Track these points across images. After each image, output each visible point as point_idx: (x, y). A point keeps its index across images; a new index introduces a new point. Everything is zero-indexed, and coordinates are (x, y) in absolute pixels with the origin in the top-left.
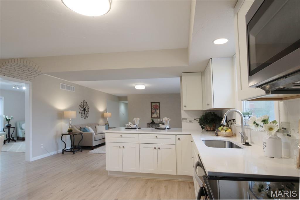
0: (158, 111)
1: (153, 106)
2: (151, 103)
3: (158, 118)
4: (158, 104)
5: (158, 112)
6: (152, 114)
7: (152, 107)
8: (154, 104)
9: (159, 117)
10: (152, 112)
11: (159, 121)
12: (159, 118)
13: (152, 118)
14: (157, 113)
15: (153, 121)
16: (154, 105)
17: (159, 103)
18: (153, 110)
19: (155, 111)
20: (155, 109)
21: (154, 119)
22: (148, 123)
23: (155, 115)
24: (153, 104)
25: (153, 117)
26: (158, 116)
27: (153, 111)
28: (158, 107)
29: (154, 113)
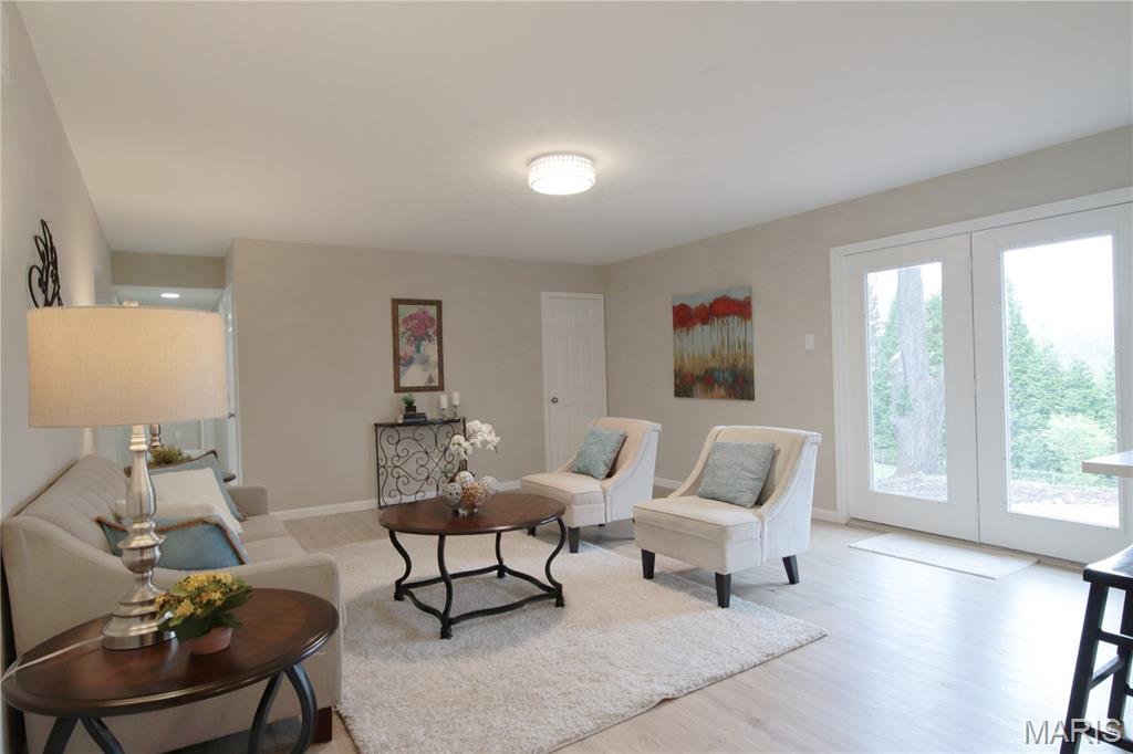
0: (430, 349)
1: (405, 321)
2: (396, 302)
3: (436, 389)
4: (432, 311)
5: (434, 358)
6: (401, 368)
7: (402, 329)
8: (413, 309)
9: (436, 383)
10: (402, 353)
11: (444, 405)
12: (441, 388)
13: (398, 389)
14: (425, 361)
15: (410, 406)
16: (412, 317)
17: (438, 304)
18: (402, 342)
19: (418, 350)
20: (418, 338)
21: (417, 397)
22: (377, 422)
23: (414, 376)
24: (405, 311)
25: (404, 383)
26: (431, 380)
27: (406, 349)
28: (435, 328)
29: (409, 362)
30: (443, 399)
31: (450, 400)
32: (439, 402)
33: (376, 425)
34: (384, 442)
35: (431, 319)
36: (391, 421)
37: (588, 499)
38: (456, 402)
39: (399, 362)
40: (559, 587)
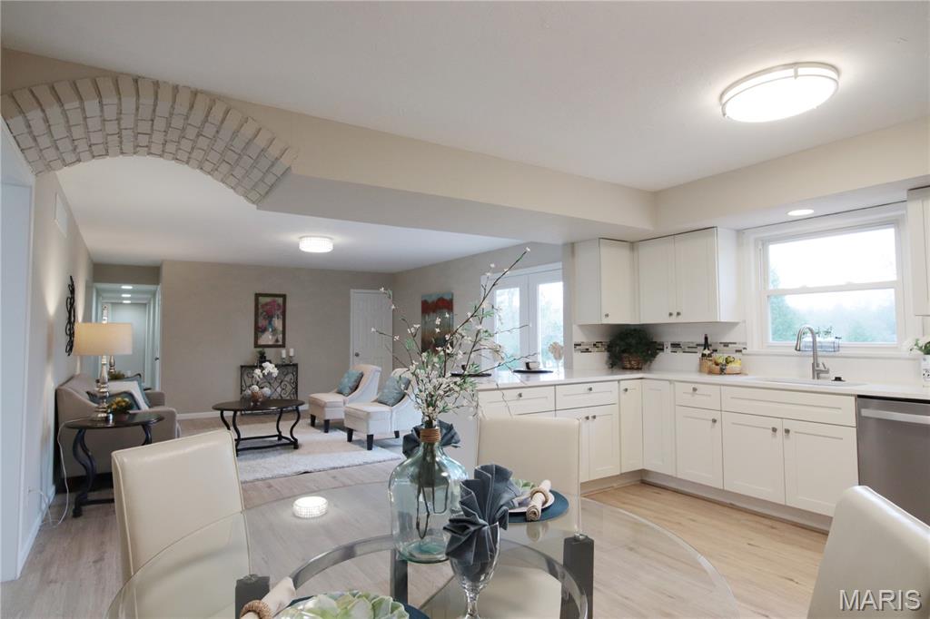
0: (278, 324)
1: (262, 307)
2: (257, 296)
3: (280, 346)
4: (280, 300)
5: (280, 328)
6: (260, 334)
7: (260, 311)
8: (268, 300)
9: (280, 343)
10: (260, 325)
11: (284, 356)
12: (283, 346)
13: (256, 345)
14: (274, 331)
16: (267, 304)
17: (284, 296)
18: (260, 319)
19: (270, 323)
20: (270, 317)
21: (267, 350)
22: (243, 364)
23: (267, 338)
24: (263, 300)
25: (261, 342)
26: (277, 341)
27: (262, 322)
28: (281, 310)
29: (264, 330)
30: (284, 352)
31: (288, 353)
32: (281, 354)
33: (242, 367)
34: (246, 377)
35: (279, 305)
36: (252, 364)
37: (334, 405)
38: (291, 354)
39: (259, 330)
40: (296, 440)
